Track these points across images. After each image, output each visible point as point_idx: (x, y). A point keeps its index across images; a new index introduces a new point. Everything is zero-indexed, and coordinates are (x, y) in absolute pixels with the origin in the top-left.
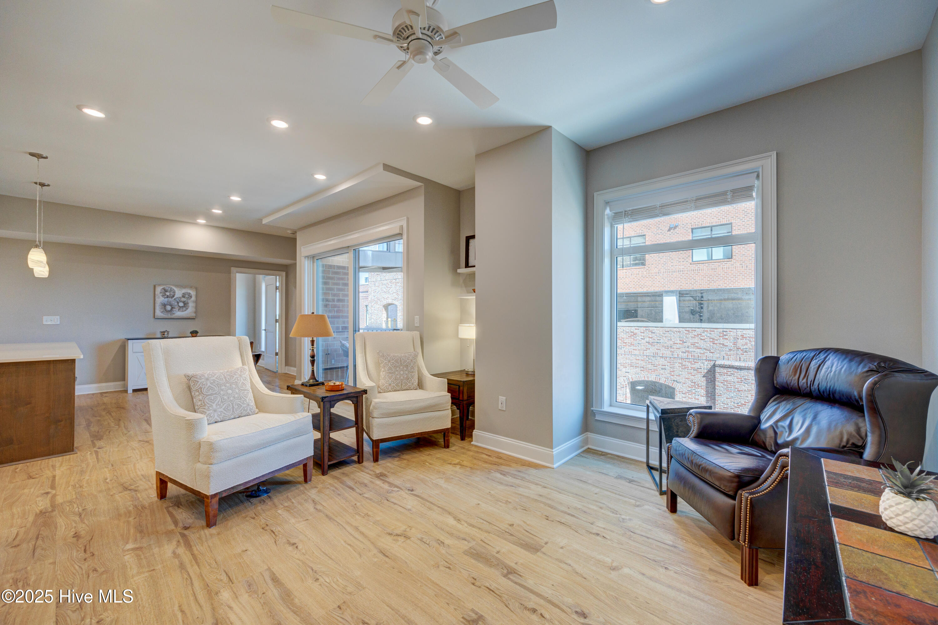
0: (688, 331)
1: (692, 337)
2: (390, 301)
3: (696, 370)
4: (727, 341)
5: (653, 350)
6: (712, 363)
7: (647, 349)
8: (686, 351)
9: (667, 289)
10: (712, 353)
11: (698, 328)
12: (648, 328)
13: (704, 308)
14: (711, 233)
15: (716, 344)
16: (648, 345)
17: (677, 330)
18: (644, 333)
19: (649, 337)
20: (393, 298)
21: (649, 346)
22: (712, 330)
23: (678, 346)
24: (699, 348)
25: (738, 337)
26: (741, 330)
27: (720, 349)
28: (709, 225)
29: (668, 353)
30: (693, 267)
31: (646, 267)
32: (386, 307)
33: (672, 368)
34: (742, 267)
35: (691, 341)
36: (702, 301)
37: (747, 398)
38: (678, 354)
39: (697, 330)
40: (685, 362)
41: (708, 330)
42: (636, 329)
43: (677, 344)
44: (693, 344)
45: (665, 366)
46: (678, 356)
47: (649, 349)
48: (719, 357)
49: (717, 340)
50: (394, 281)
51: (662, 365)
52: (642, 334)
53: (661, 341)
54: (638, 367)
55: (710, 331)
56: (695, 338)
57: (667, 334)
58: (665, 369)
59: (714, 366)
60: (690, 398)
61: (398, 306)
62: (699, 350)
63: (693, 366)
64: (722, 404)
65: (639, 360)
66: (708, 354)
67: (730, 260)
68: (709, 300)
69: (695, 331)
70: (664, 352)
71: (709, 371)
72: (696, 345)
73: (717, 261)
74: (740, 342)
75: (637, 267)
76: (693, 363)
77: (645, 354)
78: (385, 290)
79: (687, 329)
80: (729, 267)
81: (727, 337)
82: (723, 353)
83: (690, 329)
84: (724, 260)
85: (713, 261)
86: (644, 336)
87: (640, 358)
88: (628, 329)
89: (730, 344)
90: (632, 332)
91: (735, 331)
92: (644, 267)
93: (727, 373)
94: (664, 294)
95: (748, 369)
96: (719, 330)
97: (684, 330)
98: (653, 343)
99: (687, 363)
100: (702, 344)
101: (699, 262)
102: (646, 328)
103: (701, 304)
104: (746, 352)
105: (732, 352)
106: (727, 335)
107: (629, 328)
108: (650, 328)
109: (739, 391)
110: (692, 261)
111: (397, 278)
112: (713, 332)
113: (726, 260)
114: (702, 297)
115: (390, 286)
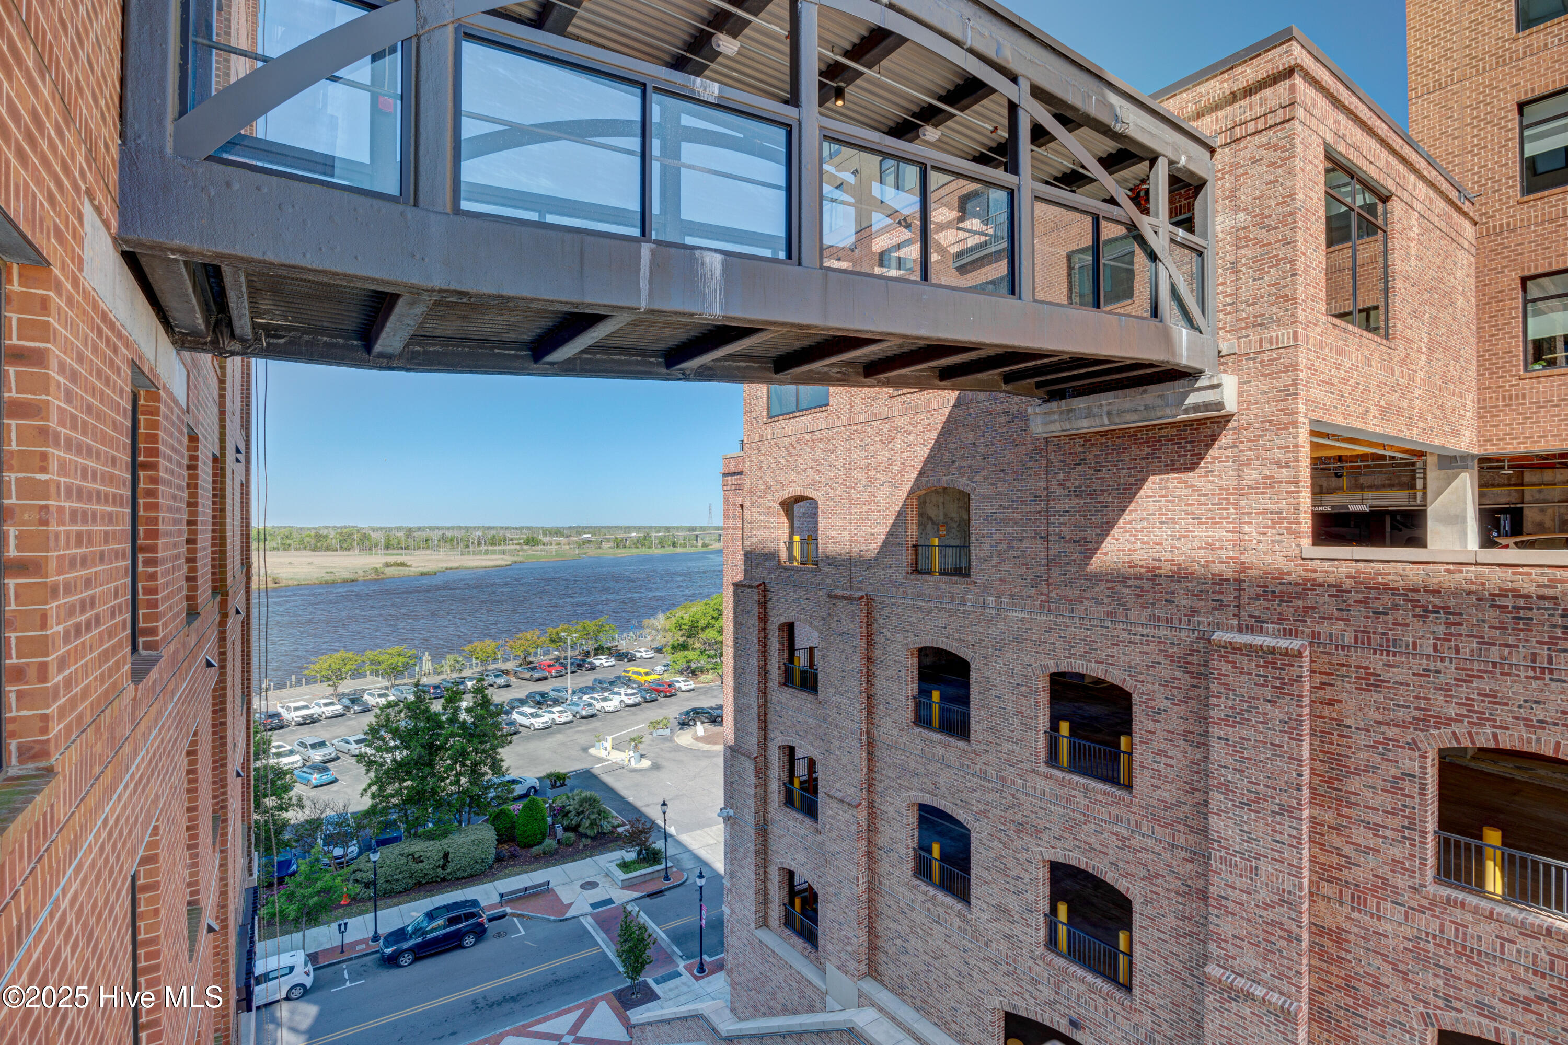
2: (797, 491)
20: (807, 483)
32: (789, 505)
50: (808, 436)
61: (820, 504)
78: (784, 462)
111: (815, 428)
115: (796, 452)
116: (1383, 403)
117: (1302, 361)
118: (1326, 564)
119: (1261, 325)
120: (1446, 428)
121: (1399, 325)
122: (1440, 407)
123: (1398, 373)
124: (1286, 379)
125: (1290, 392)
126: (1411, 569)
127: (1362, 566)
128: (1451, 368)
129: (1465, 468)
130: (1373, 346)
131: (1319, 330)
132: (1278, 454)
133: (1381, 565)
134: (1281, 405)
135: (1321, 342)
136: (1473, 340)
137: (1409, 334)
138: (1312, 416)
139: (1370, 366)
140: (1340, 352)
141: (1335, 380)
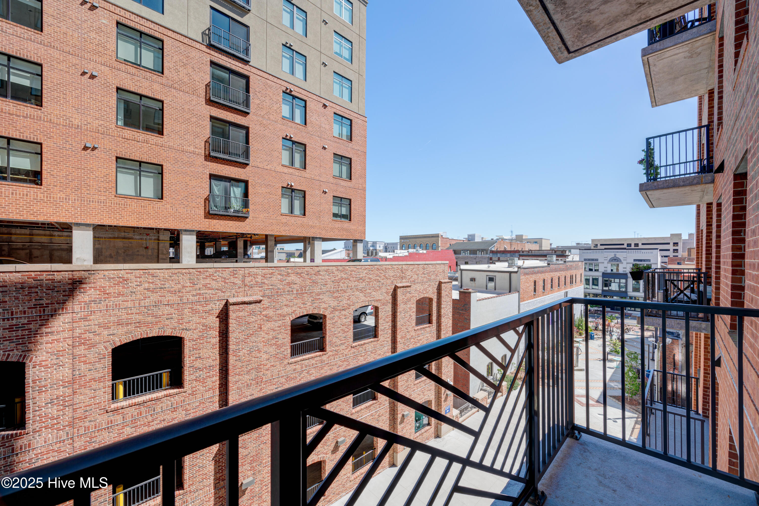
0: (200, 272)
1: (203, 278)
3: (208, 312)
4: (237, 279)
5: (154, 297)
6: (224, 302)
7: (146, 297)
8: (197, 294)
9: (79, 221)
10: (223, 292)
11: (210, 268)
12: (147, 271)
14: (140, 169)
15: (227, 283)
16: (147, 292)
17: (187, 271)
18: (140, 277)
19: (149, 283)
21: (149, 294)
22: (224, 269)
23: (188, 289)
24: (211, 289)
25: (246, 275)
26: (248, 269)
27: (231, 287)
28: (138, 159)
29: (174, 299)
30: (118, 200)
31: (42, 187)
33: (180, 315)
34: (173, 209)
35: (203, 282)
37: (255, 328)
38: (188, 299)
39: (209, 270)
40: (196, 305)
41: (220, 269)
42: (126, 273)
43: (187, 287)
44: (205, 286)
45: (172, 314)
46: (188, 300)
47: (149, 297)
48: (230, 296)
49: (228, 279)
51: (167, 315)
52: (138, 280)
53: (167, 286)
54: (131, 323)
55: (222, 271)
56: (207, 279)
57: (175, 277)
58: (172, 318)
59: (227, 305)
60: (201, 344)
62: (210, 291)
63: (205, 309)
64: (235, 340)
65: (132, 314)
66: (220, 294)
67: (161, 200)
69: (207, 271)
70: (170, 298)
71: (221, 311)
72: (208, 286)
73: (147, 199)
74: (248, 279)
76: (205, 305)
77: (142, 304)
79: (199, 270)
80: (160, 208)
81: (236, 276)
82: (233, 291)
83: (202, 270)
84: (154, 200)
85: (140, 198)
86: (140, 282)
87: (134, 311)
88: (114, 274)
89: (239, 282)
90: (120, 277)
91: (243, 269)
92: (39, 187)
93: (239, 310)
94: (74, 228)
95: (256, 303)
96: (230, 270)
97: (194, 270)
98: (155, 289)
99: (198, 306)
100: (214, 284)
101: (126, 196)
102: (144, 271)
104: (251, 287)
105: (241, 290)
106: (237, 274)
107: (115, 272)
108: (151, 271)
109: (249, 323)
110: (116, 193)
112: (225, 272)
113: (157, 200)
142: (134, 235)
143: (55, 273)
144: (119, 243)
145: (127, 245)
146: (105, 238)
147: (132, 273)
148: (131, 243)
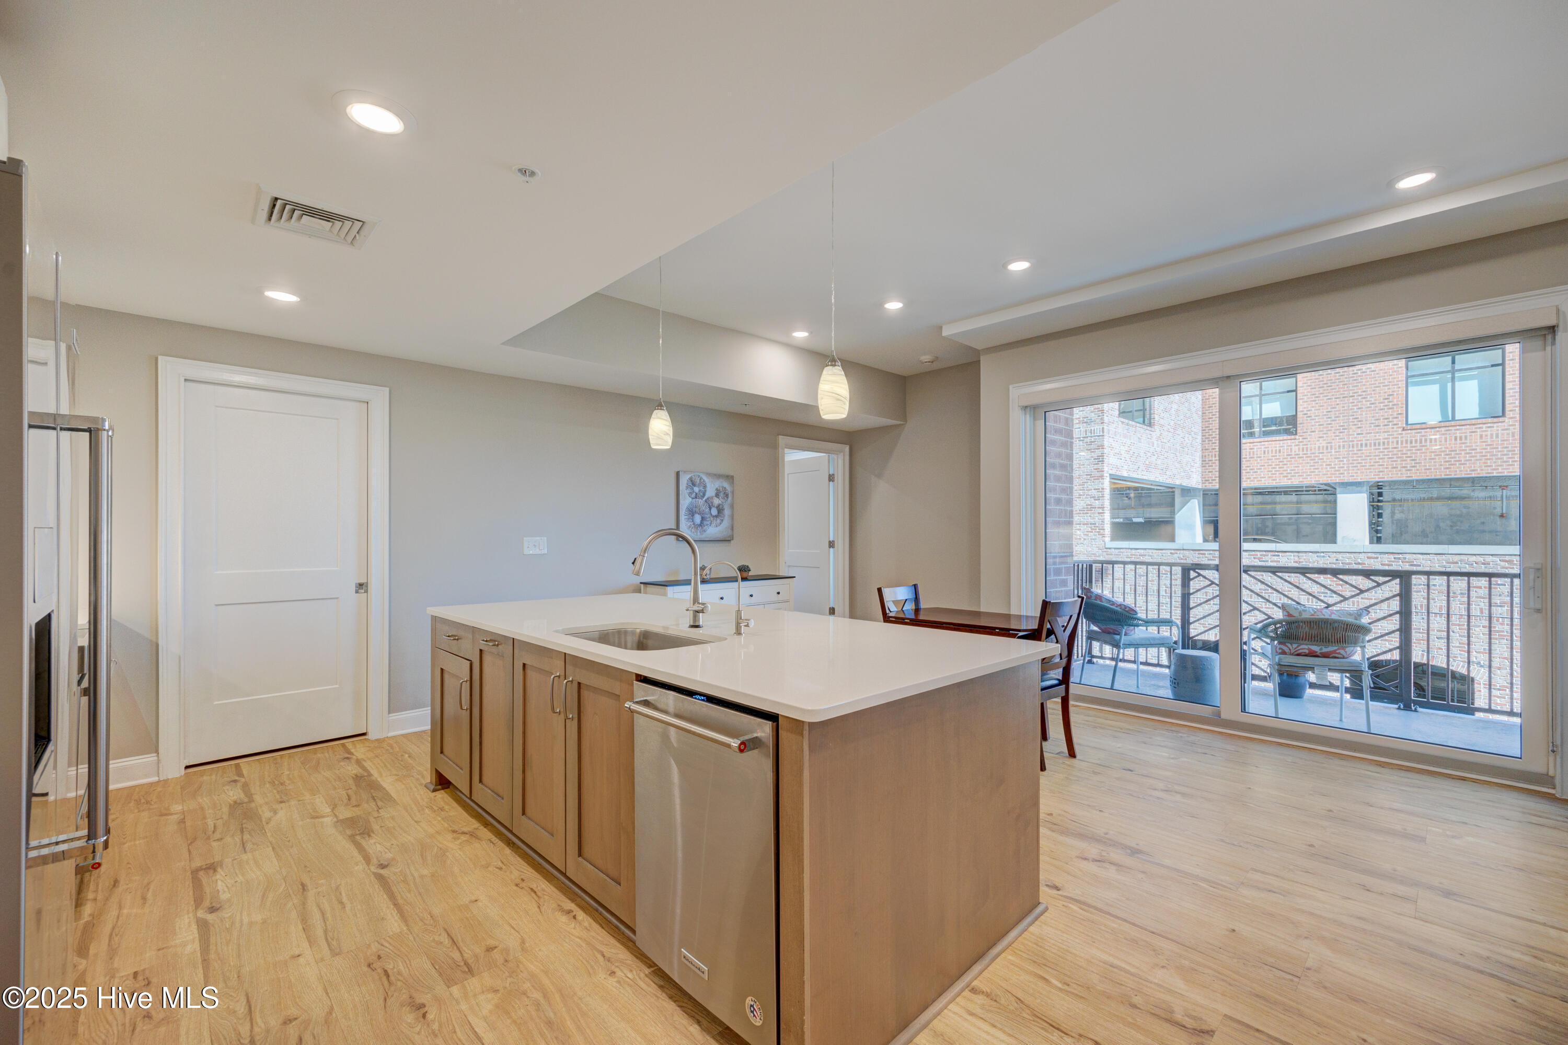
9: (1346, 479)
13: (1384, 516)
30: (1408, 435)
31: (1297, 437)
36: (1379, 501)
67: (1501, 420)
68: (1394, 500)
73: (1468, 422)
75: (1277, 438)
80: (1497, 435)
84: (1485, 420)
85: (1453, 423)
92: (1293, 437)
94: (1338, 490)
103: (1378, 508)
110: (1407, 423)
113: (1490, 421)
114: (1380, 494)
116: (1147, 463)
117: (1106, 443)
118: (1117, 551)
119: (1086, 422)
120: (1183, 474)
121: (1156, 417)
122: (1180, 462)
123: (1155, 445)
124: (1098, 452)
125: (1100, 460)
126: (1156, 553)
127: (1134, 551)
128: (1186, 439)
129: (1194, 497)
130: (1142, 431)
131: (1114, 426)
132: (1094, 493)
133: (1142, 551)
134: (1096, 466)
135: (1116, 432)
136: (1200, 421)
137: (1162, 422)
138: (1111, 472)
139: (1140, 442)
140: (1125, 436)
141: (1123, 452)
142: (1473, 491)
143: (1280, 554)
144: (1441, 509)
145: (1458, 512)
146: (1412, 500)
147: (1377, 558)
148: (1466, 507)
